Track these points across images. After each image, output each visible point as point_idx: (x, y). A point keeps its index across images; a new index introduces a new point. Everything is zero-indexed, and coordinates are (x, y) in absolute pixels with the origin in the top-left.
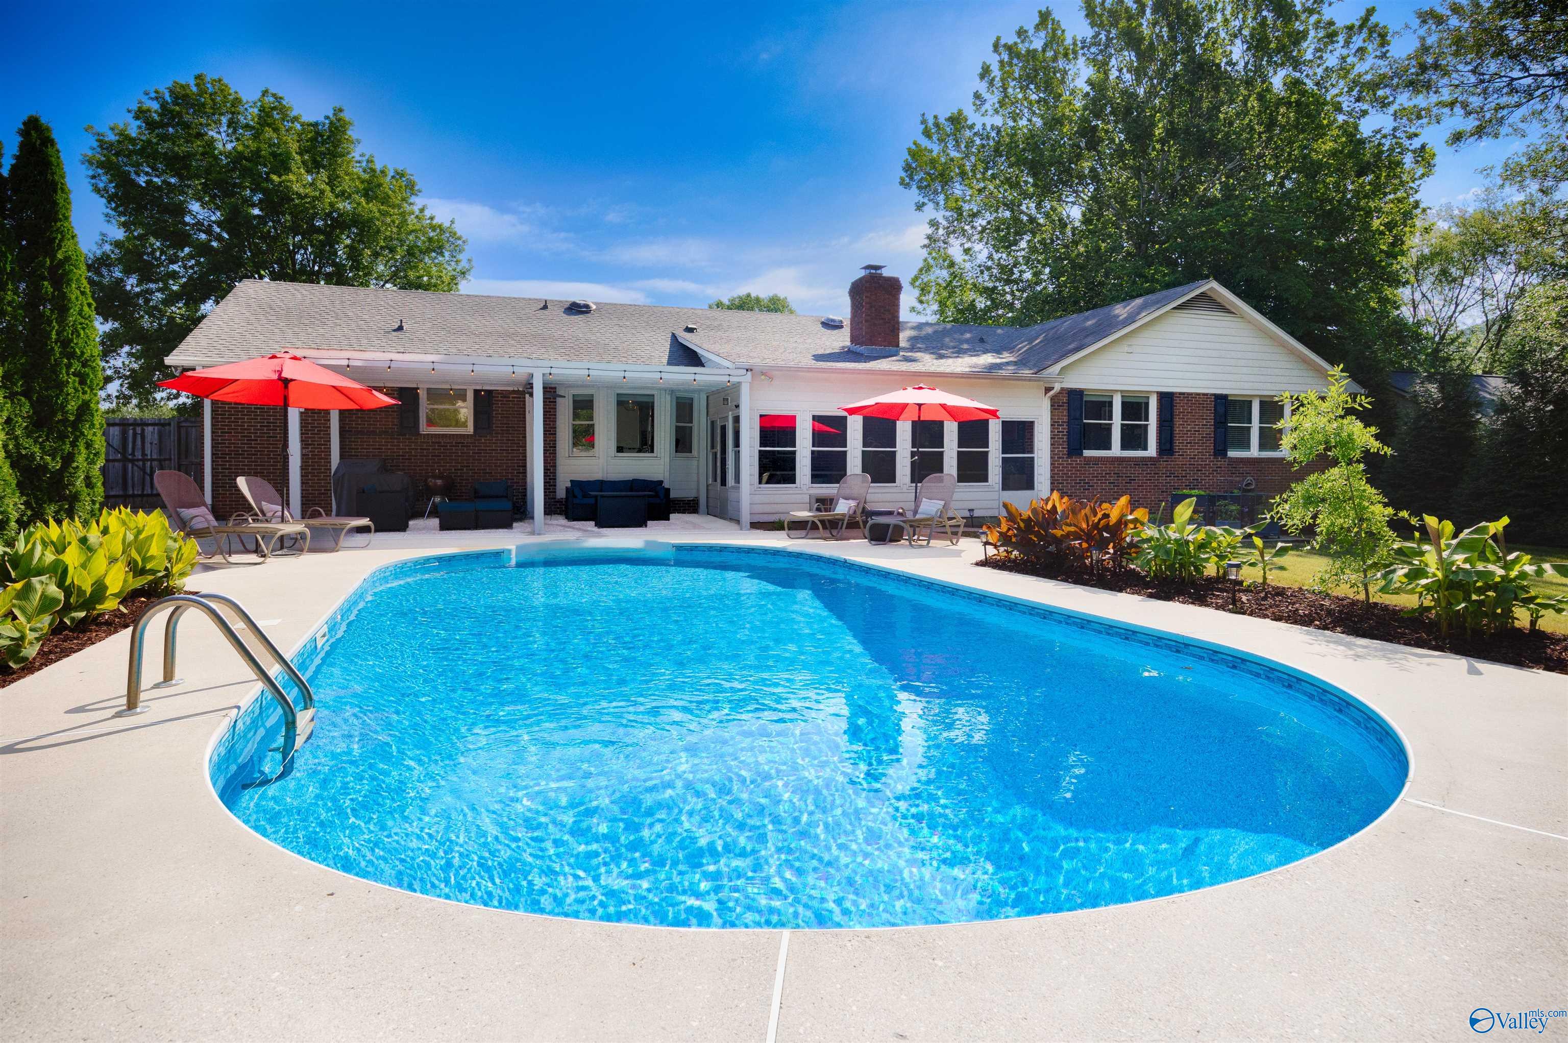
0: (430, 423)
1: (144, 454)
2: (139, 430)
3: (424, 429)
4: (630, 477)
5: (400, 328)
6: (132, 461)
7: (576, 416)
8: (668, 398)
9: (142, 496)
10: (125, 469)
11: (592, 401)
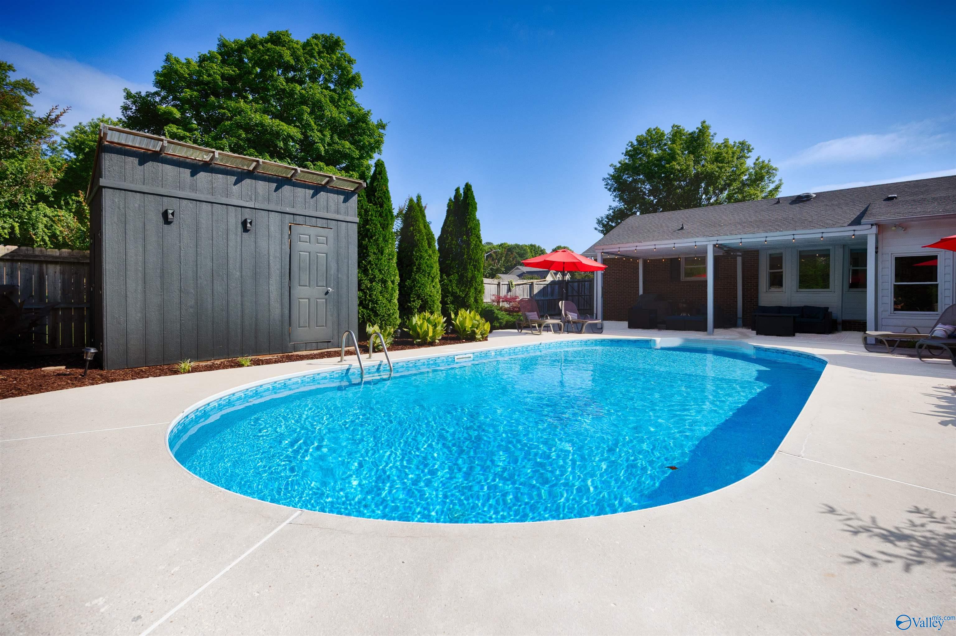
0: (687, 274)
1: (585, 293)
2: (583, 283)
3: (683, 278)
4: (802, 304)
5: (682, 228)
6: (581, 296)
7: (772, 267)
8: (841, 250)
9: (584, 309)
10: (579, 299)
11: (781, 257)
